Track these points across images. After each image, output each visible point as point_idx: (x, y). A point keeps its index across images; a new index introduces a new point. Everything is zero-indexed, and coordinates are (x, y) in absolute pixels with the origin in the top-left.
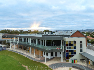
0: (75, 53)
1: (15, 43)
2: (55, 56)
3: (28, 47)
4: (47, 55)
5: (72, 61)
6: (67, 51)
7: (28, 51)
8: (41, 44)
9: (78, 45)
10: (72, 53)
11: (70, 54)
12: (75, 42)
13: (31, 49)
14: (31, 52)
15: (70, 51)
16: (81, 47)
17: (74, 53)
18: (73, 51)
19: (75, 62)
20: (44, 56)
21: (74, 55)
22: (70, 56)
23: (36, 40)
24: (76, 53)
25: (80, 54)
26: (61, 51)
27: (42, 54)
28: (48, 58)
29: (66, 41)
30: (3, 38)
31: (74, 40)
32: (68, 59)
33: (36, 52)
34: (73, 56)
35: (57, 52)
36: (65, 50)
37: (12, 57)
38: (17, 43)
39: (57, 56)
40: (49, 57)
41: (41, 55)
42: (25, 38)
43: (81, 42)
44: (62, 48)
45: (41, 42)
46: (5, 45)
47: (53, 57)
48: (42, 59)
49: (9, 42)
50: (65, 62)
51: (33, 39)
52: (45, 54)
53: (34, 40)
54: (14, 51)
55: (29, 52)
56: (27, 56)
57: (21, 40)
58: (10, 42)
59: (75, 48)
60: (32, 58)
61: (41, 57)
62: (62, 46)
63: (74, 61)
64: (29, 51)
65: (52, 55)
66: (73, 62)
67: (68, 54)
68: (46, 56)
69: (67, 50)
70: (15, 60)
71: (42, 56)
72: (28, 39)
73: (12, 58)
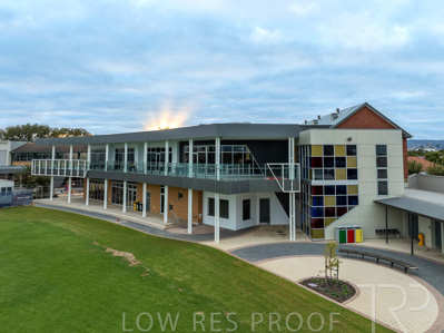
0: (354, 200)
1: (75, 172)
2: (258, 223)
3: (133, 190)
4: (224, 213)
5: (338, 238)
6: (318, 189)
7: (135, 207)
9: (366, 163)
10: (341, 201)
11: (330, 201)
12: (351, 150)
13: (148, 195)
14: (148, 210)
15: (330, 190)
16: (382, 174)
17: (347, 200)
18: (342, 189)
19: (352, 239)
20: (207, 220)
21: (350, 208)
22: (330, 212)
23: (170, 150)
24: (356, 197)
25: (376, 202)
27: (201, 211)
28: (226, 230)
29: (312, 143)
30: (16, 163)
31: (350, 140)
32: (319, 224)
33: (171, 207)
34: (342, 212)
35: (268, 200)
36: (305, 183)
37: (61, 225)
38: (81, 172)
39: (268, 220)
40: (233, 223)
41: (194, 217)
42: (119, 147)
43: (381, 150)
44: (292, 177)
45: (194, 156)
47: (248, 224)
48: (202, 231)
49: (43, 171)
50: (306, 239)
51: (158, 150)
52: (211, 213)
53: (163, 155)
55: (140, 210)
56: (130, 222)
57: (102, 158)
58: (49, 171)
59: (353, 174)
61: (193, 226)
62: (292, 164)
63: (349, 235)
64: (139, 204)
65: (246, 215)
66: (342, 240)
67: (319, 201)
68: (216, 222)
69: (315, 183)
70: (73, 234)
71: (200, 221)
72: (133, 150)
73: (60, 228)
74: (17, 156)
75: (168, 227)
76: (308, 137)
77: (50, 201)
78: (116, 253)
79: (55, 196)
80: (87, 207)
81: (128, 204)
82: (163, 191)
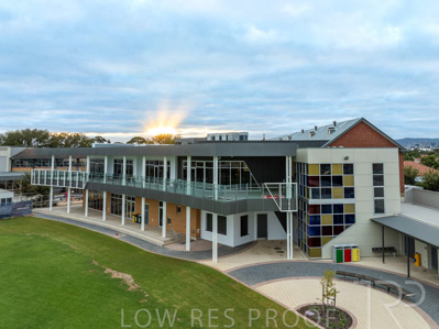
0: (351, 219)
1: (74, 182)
2: (255, 239)
3: (131, 202)
4: (222, 230)
5: (335, 257)
6: (315, 208)
7: (133, 219)
8: (193, 179)
9: (362, 181)
10: (337, 219)
11: (327, 220)
12: (349, 169)
13: (147, 207)
14: (146, 222)
15: (326, 209)
16: (379, 193)
17: (344, 219)
18: (339, 208)
19: (348, 258)
20: (205, 235)
21: (347, 227)
22: (327, 231)
23: (168, 163)
24: (353, 216)
25: (372, 220)
26: (285, 207)
27: (199, 225)
28: (224, 246)
29: (309, 162)
30: (15, 169)
31: (346, 158)
32: (316, 243)
33: (169, 221)
34: (339, 231)
35: (265, 216)
36: (302, 202)
37: (61, 239)
38: (80, 183)
39: (266, 236)
40: (231, 238)
41: (192, 232)
42: (118, 158)
43: (378, 168)
44: (289, 196)
45: (193, 171)
46: (25, 199)
47: (246, 240)
48: (199, 248)
49: (42, 181)
50: (303, 258)
51: (157, 163)
52: (209, 228)
53: (162, 168)
54: (69, 220)
55: (138, 222)
56: (129, 236)
57: (101, 169)
58: (48, 182)
59: (350, 193)
60: (153, 245)
61: (191, 241)
62: (289, 183)
63: (344, 255)
64: (138, 217)
65: (244, 232)
66: (339, 260)
67: (316, 220)
68: (214, 237)
69: (312, 202)
70: (72, 252)
71: (198, 236)
72: (131, 162)
73: (60, 244)
74: (16, 162)
75: (166, 243)
76: (305, 156)
77: (50, 210)
78: (116, 275)
79: (55, 205)
80: (86, 218)
81: (127, 216)
82: (161, 204)
